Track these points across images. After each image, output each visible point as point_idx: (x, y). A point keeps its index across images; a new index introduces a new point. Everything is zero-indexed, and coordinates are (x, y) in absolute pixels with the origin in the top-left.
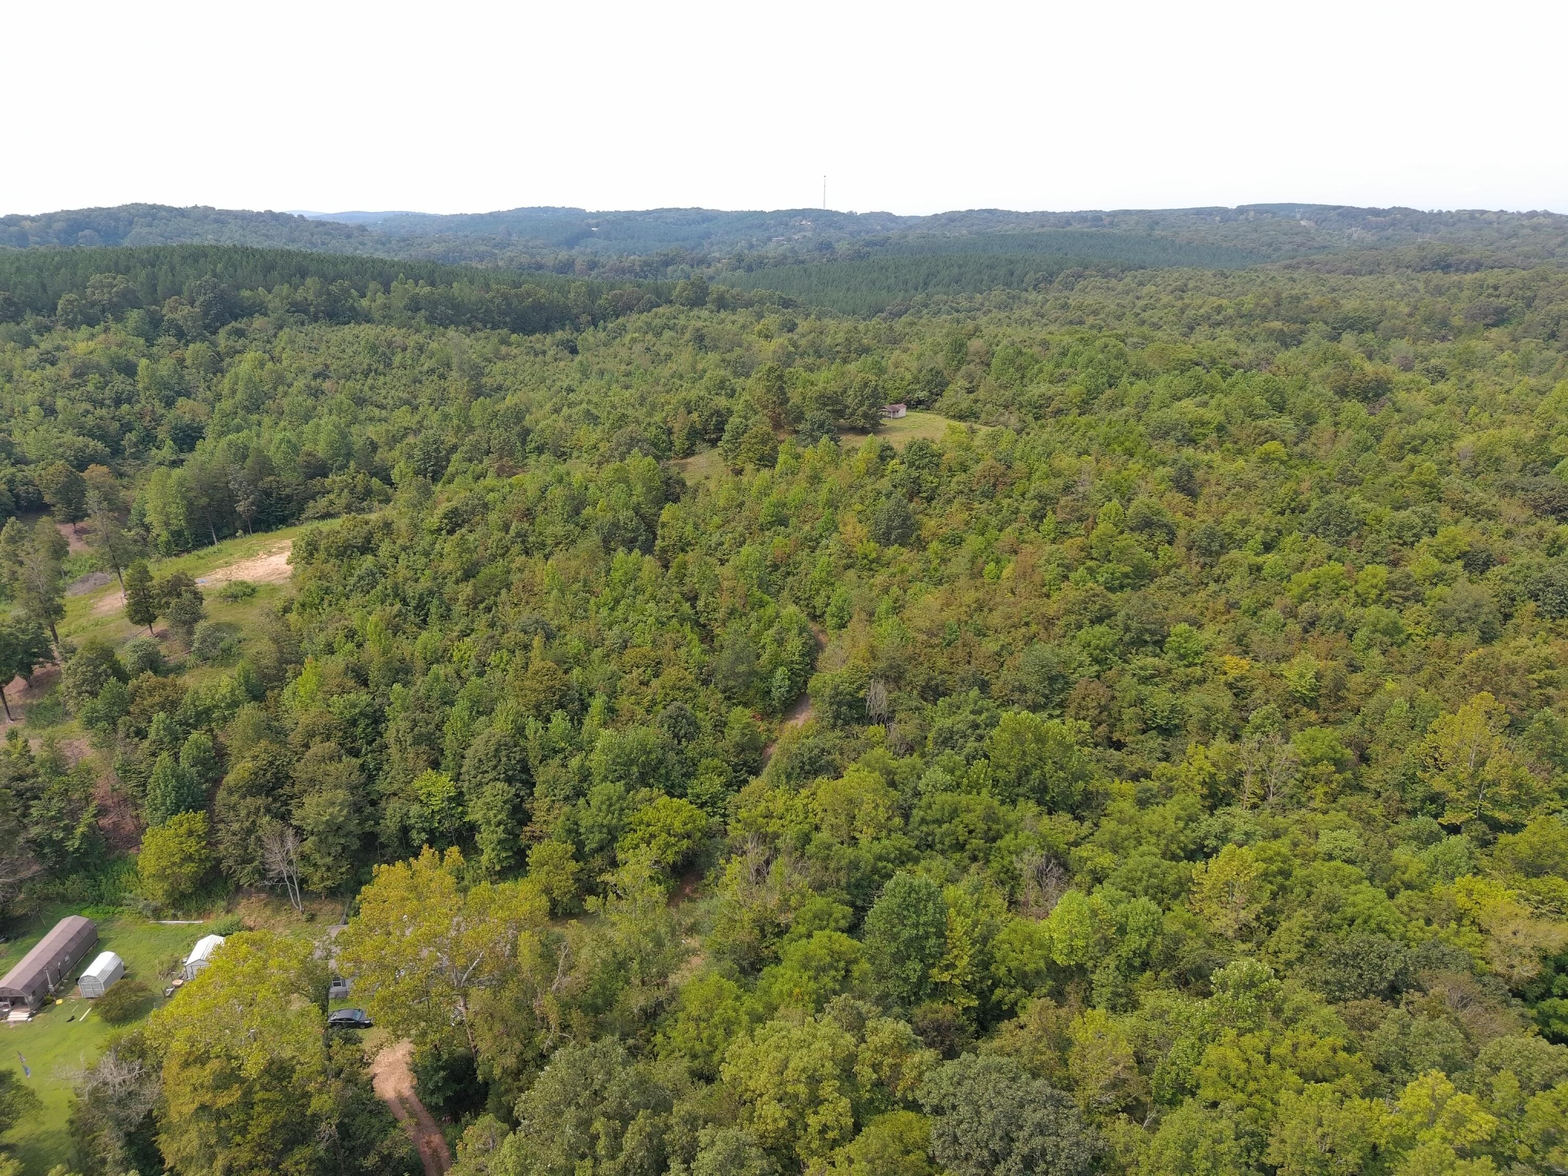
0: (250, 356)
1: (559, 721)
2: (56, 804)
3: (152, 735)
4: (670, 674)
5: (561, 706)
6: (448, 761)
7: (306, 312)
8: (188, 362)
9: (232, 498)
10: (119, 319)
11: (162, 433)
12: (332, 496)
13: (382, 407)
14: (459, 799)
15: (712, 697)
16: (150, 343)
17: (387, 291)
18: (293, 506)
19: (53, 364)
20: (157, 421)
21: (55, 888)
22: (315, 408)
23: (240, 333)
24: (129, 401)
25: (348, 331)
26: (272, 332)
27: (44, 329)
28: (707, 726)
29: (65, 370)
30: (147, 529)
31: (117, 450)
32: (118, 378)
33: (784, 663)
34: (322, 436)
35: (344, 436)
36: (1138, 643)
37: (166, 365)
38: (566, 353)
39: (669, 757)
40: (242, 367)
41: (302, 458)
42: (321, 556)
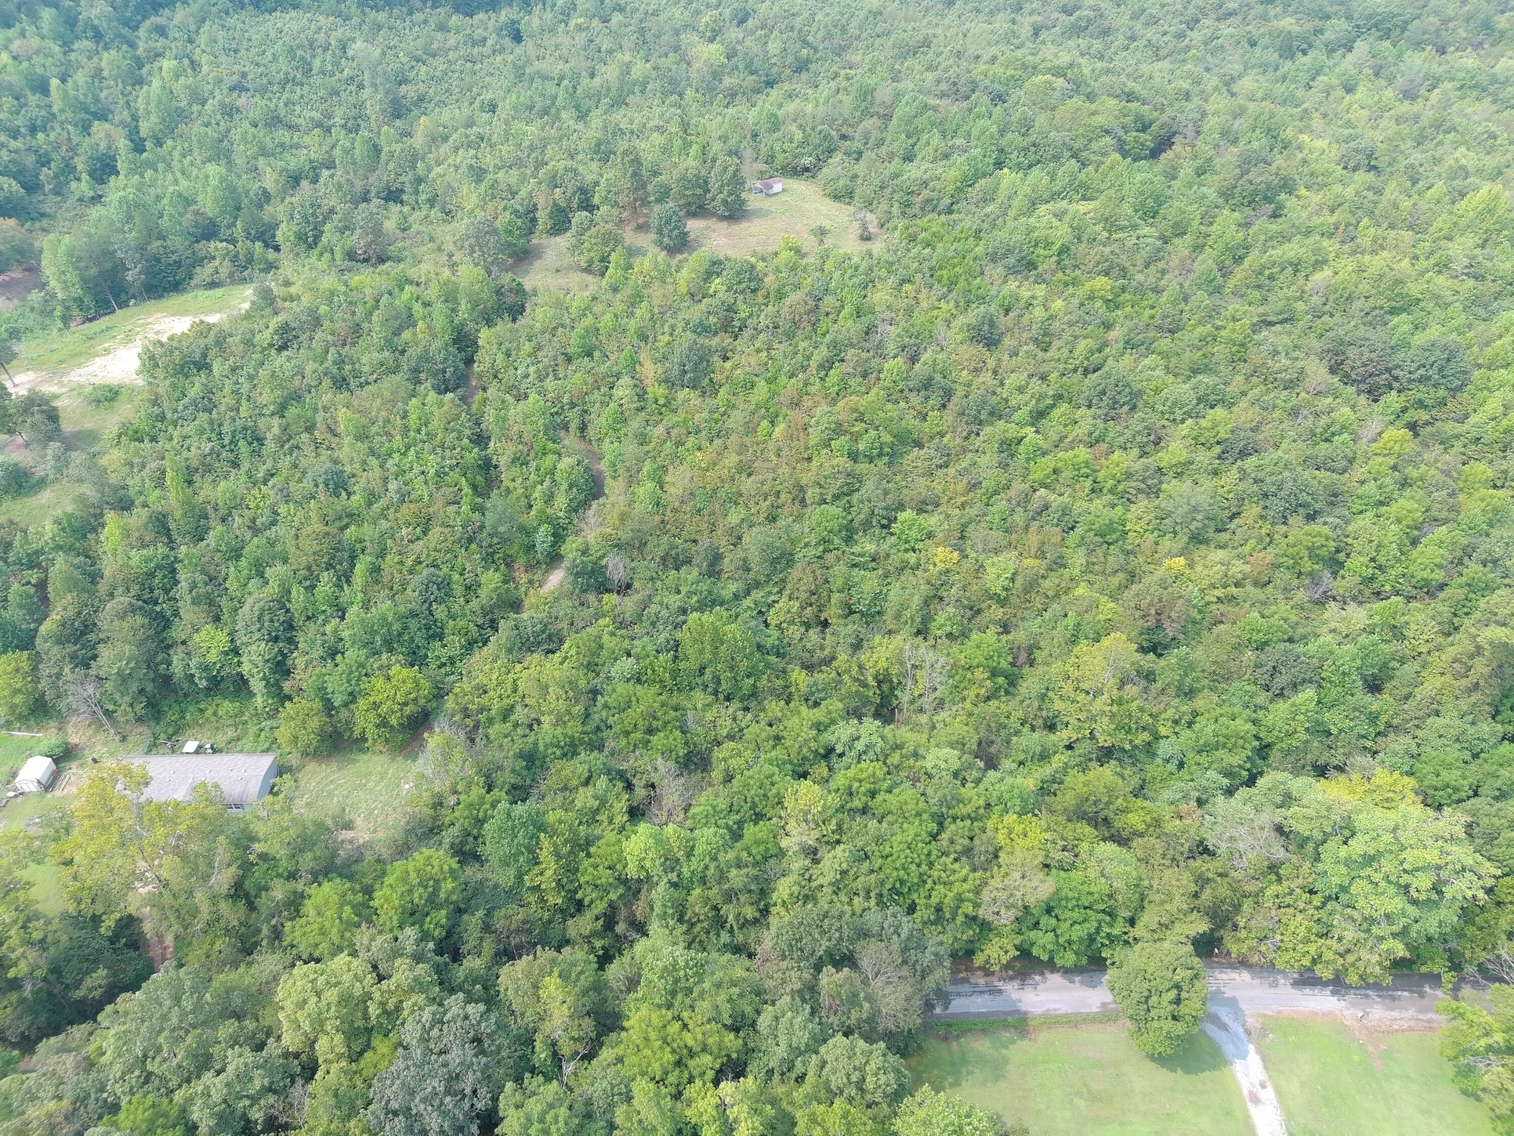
0: (168, 64)
1: (326, 583)
4: (435, 533)
5: (329, 566)
6: (225, 617)
8: (105, 73)
9: (123, 267)
10: (34, 18)
11: (80, 164)
12: (217, 263)
13: (296, 129)
15: (470, 560)
16: (67, 48)
18: (181, 274)
20: (73, 150)
22: (228, 131)
23: (162, 31)
24: (44, 129)
25: (271, 23)
26: (193, 28)
28: (458, 590)
31: (32, 187)
32: (33, 99)
33: (549, 520)
34: (209, 189)
35: (232, 189)
36: (867, 525)
37: (81, 78)
38: (507, 42)
39: (413, 624)
40: (156, 83)
41: (189, 216)
42: (160, 374)
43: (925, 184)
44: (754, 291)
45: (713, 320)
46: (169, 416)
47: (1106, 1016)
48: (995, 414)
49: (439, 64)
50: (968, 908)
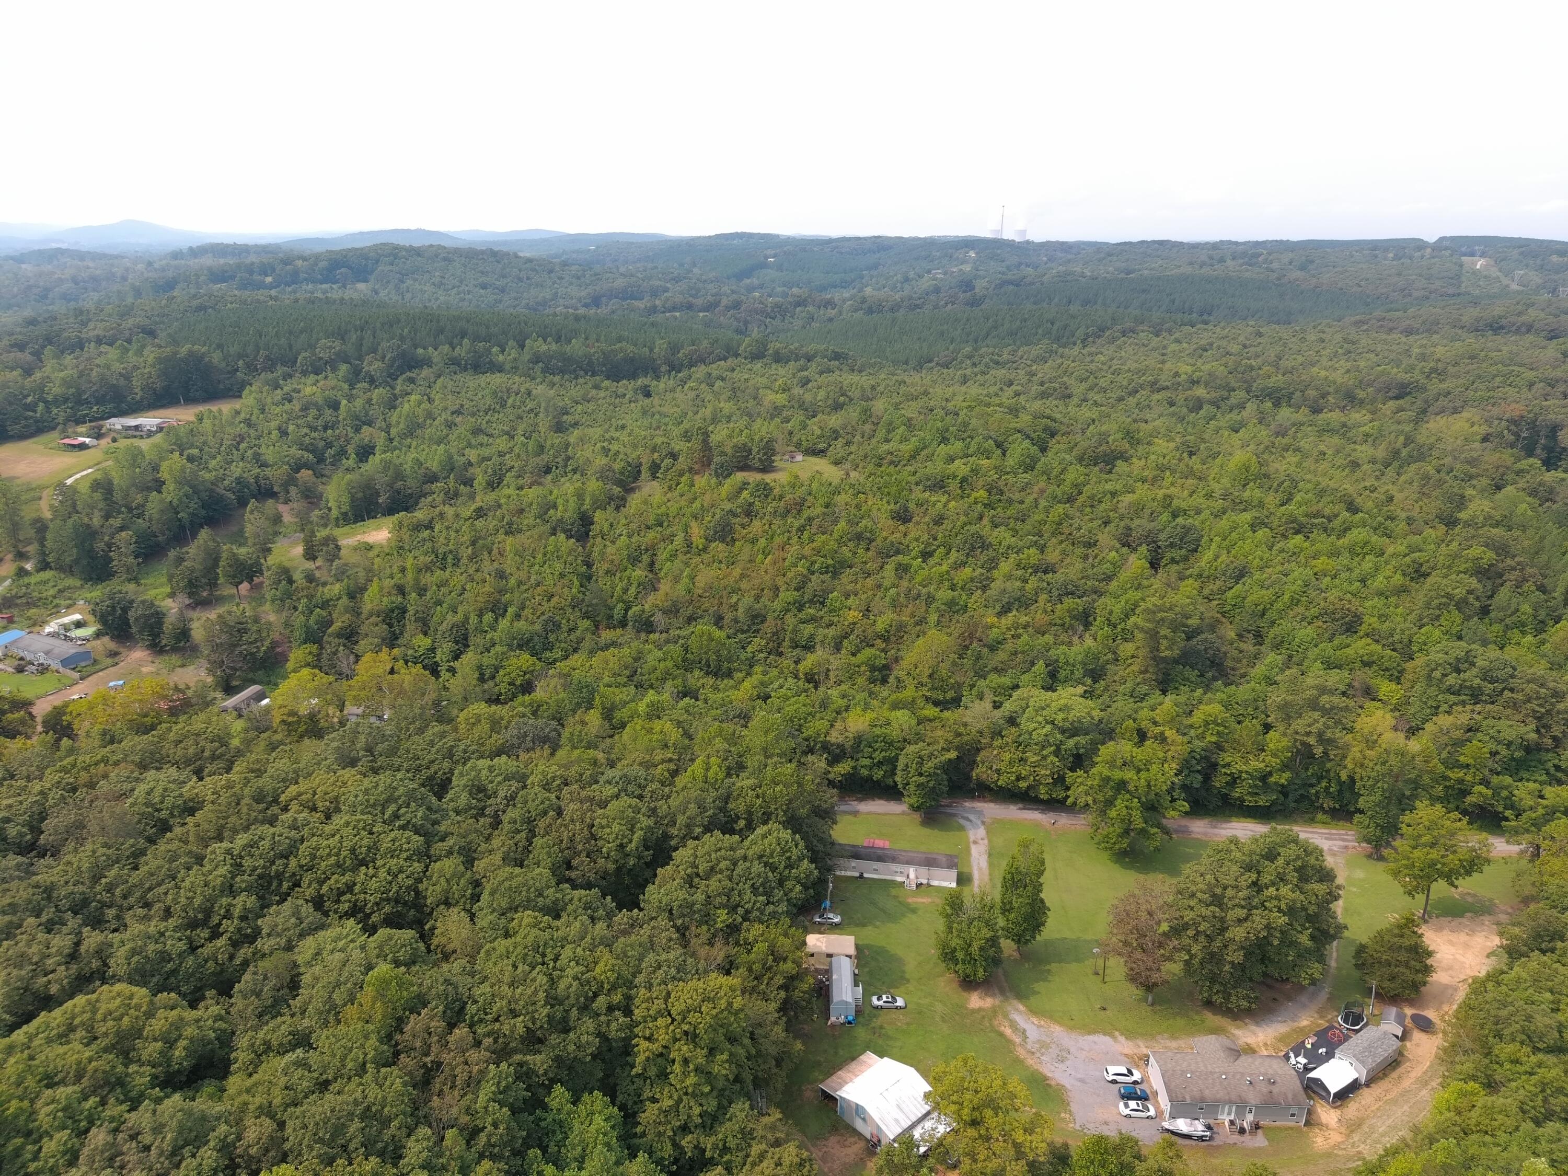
0: (414, 398)
1: (488, 617)
2: (254, 636)
3: (300, 609)
4: (555, 601)
5: (493, 611)
6: (431, 632)
7: (459, 365)
8: (374, 402)
9: (378, 494)
10: (334, 369)
11: (351, 449)
12: (435, 495)
13: (491, 436)
14: (433, 650)
15: (574, 615)
16: (352, 386)
17: (522, 346)
18: (412, 501)
19: (290, 401)
20: (348, 441)
21: (251, 675)
23: (412, 381)
24: (332, 428)
25: (483, 379)
26: (432, 380)
27: (287, 376)
29: (296, 406)
30: (330, 509)
31: (321, 460)
32: (328, 412)
33: (624, 602)
34: (437, 457)
35: (450, 457)
36: (811, 601)
37: (359, 403)
38: (640, 397)
39: (536, 639)
40: (406, 406)
41: (422, 471)
42: (405, 530)
43: (892, 453)
44: (766, 496)
45: (739, 510)
46: (407, 547)
47: (903, 813)
48: (898, 552)
49: (591, 406)
50: (822, 738)
